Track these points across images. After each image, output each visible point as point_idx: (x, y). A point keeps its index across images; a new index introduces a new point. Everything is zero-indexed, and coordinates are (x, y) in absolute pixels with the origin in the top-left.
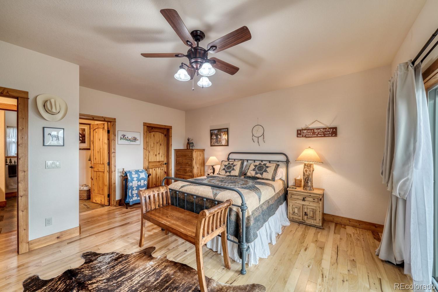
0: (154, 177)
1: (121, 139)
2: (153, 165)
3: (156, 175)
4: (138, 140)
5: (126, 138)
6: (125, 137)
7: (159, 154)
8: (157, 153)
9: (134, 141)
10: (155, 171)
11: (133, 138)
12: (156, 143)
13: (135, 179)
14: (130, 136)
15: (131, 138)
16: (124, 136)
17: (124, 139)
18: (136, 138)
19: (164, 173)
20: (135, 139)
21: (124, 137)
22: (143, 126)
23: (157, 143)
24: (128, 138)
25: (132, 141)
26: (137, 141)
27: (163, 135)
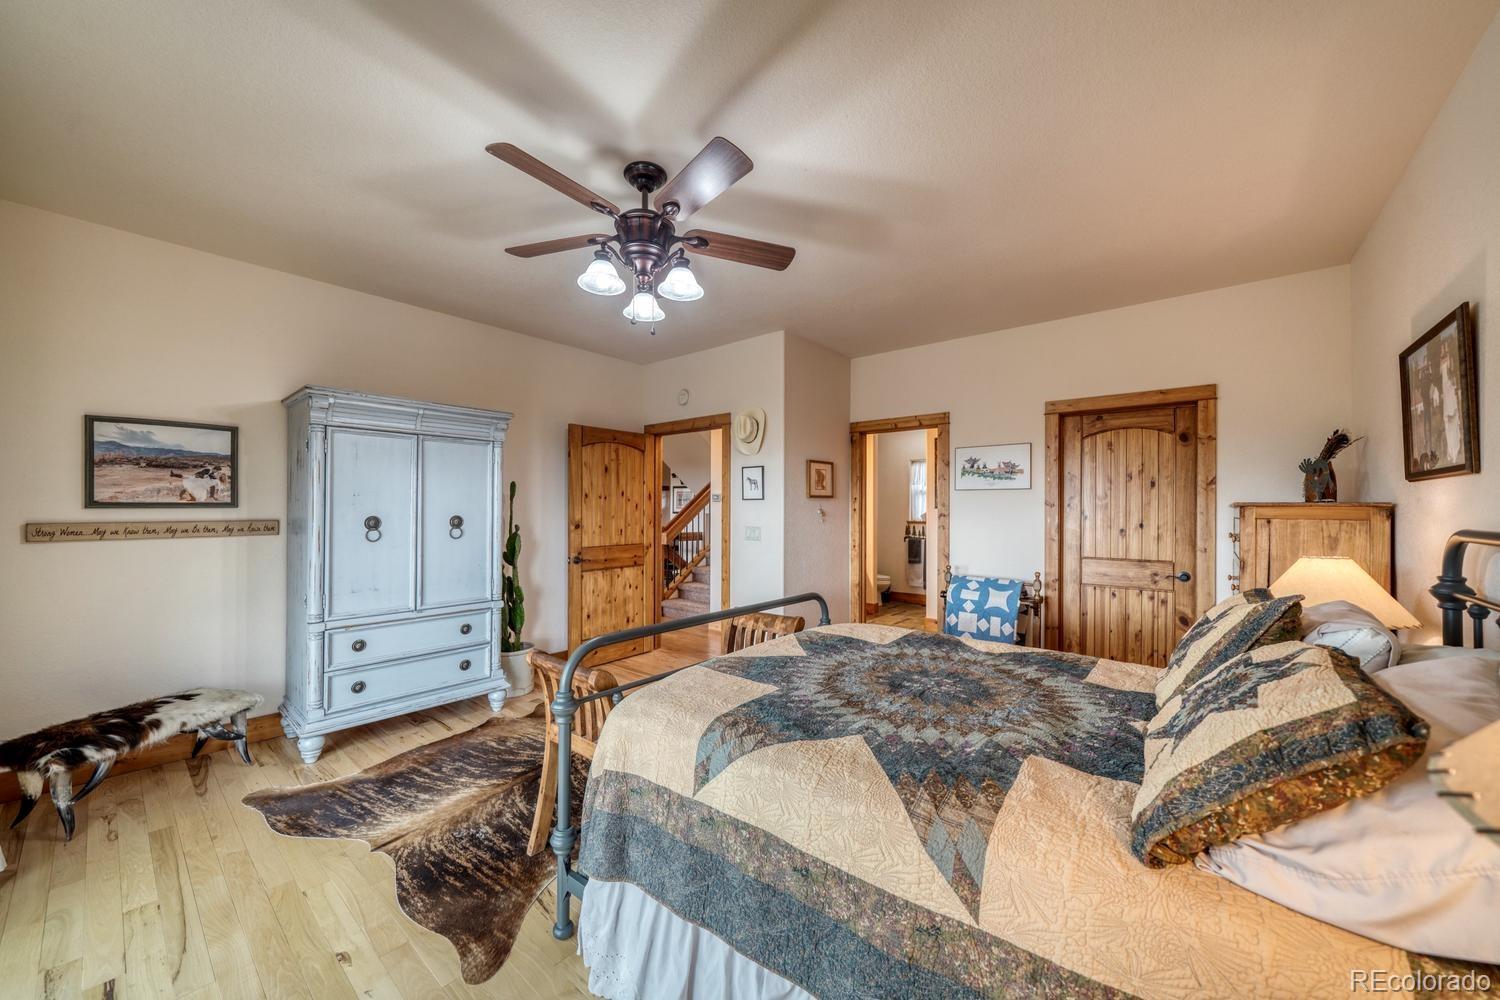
0: (1113, 627)
1: (964, 472)
2: (1105, 575)
3: (1126, 619)
4: (1021, 471)
5: (978, 468)
6: (976, 466)
7: (1141, 526)
8: (1126, 521)
9: (1007, 475)
10: (1115, 601)
11: (1002, 466)
12: (1122, 478)
13: (969, 606)
14: (992, 459)
15: (996, 466)
16: (973, 462)
17: (974, 474)
18: (1014, 466)
19: (1178, 622)
20: (1010, 470)
21: (972, 467)
22: (1043, 418)
23: (1129, 477)
24: (985, 467)
25: (1000, 478)
26: (1019, 475)
27: (1168, 437)
